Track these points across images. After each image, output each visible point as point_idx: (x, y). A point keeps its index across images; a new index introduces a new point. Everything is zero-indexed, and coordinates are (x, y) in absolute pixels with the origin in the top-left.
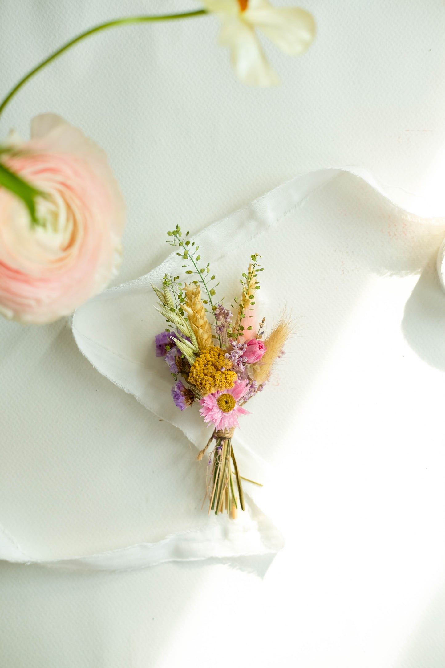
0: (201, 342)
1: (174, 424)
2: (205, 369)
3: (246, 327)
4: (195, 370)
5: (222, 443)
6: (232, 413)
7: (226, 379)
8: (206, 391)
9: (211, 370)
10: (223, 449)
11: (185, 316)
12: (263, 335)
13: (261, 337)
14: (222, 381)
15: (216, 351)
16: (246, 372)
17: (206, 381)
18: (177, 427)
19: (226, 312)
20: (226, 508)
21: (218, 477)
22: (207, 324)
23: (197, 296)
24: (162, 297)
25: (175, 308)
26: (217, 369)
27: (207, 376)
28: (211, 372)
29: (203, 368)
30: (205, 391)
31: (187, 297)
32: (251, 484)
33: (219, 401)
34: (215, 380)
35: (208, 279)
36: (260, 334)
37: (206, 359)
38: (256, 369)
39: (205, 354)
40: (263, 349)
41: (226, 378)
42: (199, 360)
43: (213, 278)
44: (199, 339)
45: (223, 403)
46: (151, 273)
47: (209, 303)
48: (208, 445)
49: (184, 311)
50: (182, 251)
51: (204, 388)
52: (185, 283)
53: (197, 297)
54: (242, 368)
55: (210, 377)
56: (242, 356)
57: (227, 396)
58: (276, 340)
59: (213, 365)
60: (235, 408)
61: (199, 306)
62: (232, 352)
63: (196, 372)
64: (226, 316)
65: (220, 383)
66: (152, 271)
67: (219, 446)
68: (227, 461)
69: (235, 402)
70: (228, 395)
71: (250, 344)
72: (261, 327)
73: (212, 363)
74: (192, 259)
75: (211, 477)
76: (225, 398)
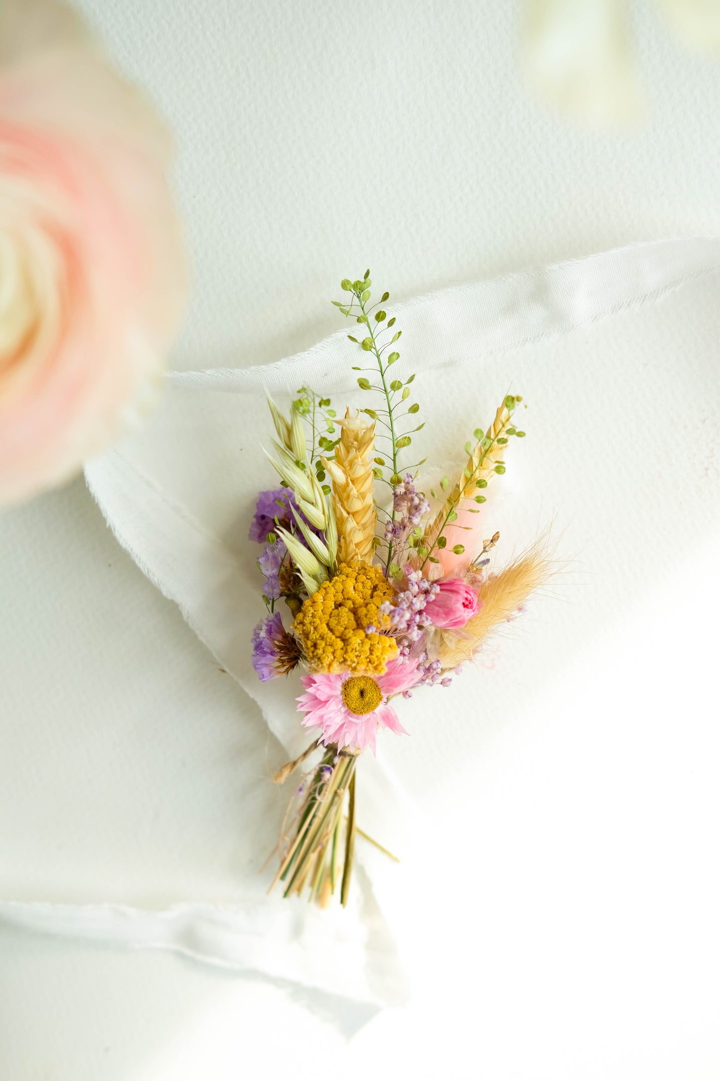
0: (347, 547)
1: (247, 690)
2: (333, 615)
3: (450, 545)
4: (312, 611)
5: (337, 760)
6: (369, 719)
7: (371, 654)
8: (320, 665)
9: (346, 623)
10: (334, 771)
11: (327, 481)
12: (484, 568)
13: (479, 571)
14: (360, 656)
15: (370, 579)
16: (424, 641)
17: (326, 644)
18: (251, 696)
19: (416, 501)
20: (312, 884)
21: (310, 824)
22: (370, 511)
23: (367, 445)
24: (283, 431)
25: (307, 461)
26: (359, 625)
27: (333, 634)
28: (344, 626)
29: (330, 610)
30: (318, 665)
31: (341, 443)
32: (376, 851)
33: (346, 686)
34: (347, 649)
35: (401, 410)
36: (479, 564)
37: (343, 591)
38: (446, 641)
39: (347, 576)
40: (471, 607)
41: (371, 651)
42: (328, 590)
43: (414, 409)
44: (344, 538)
45: (355, 693)
46: (279, 363)
47: (389, 463)
48: (305, 754)
49: (325, 471)
50: (361, 332)
51: (319, 659)
52: (348, 409)
53: (363, 450)
54: (415, 635)
55: (339, 637)
56: (420, 612)
57: (367, 682)
58: (507, 591)
59: (354, 611)
60: (377, 710)
61: (360, 471)
62: (402, 595)
63: (313, 616)
64: (413, 511)
65: (355, 660)
66: (283, 360)
67: (328, 764)
68: (336, 799)
69: (381, 699)
70: (370, 679)
71: (448, 586)
72: (484, 551)
73: (352, 606)
74: (378, 356)
75: (295, 819)
76: (362, 684)
